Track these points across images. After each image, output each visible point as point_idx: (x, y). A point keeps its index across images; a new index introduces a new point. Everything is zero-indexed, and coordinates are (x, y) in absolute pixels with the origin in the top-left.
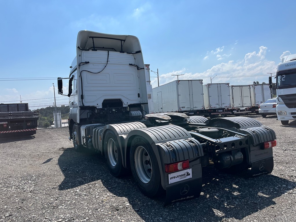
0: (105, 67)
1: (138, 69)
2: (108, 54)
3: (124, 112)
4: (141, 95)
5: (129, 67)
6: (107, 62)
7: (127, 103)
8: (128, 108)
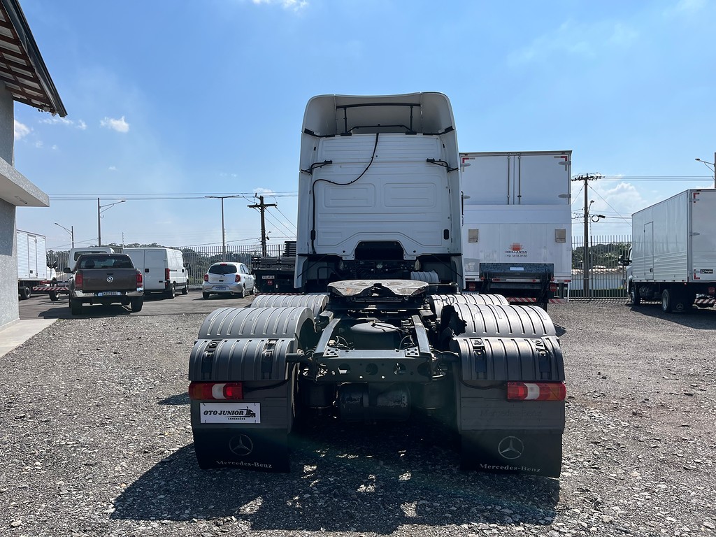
0: (367, 169)
1: (448, 171)
2: (377, 141)
3: (405, 271)
4: (451, 235)
5: (425, 168)
6: (373, 157)
7: (414, 252)
8: (417, 263)
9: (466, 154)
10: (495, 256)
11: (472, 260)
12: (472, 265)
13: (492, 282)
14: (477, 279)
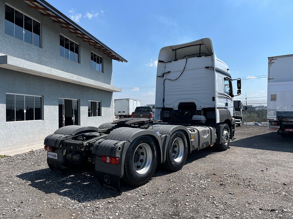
0: (182, 73)
2: (186, 61)
5: (204, 71)
6: (184, 68)
7: (200, 107)
9: (272, 58)
10: (286, 108)
11: (273, 110)
12: (272, 112)
13: (284, 121)
14: (275, 119)
